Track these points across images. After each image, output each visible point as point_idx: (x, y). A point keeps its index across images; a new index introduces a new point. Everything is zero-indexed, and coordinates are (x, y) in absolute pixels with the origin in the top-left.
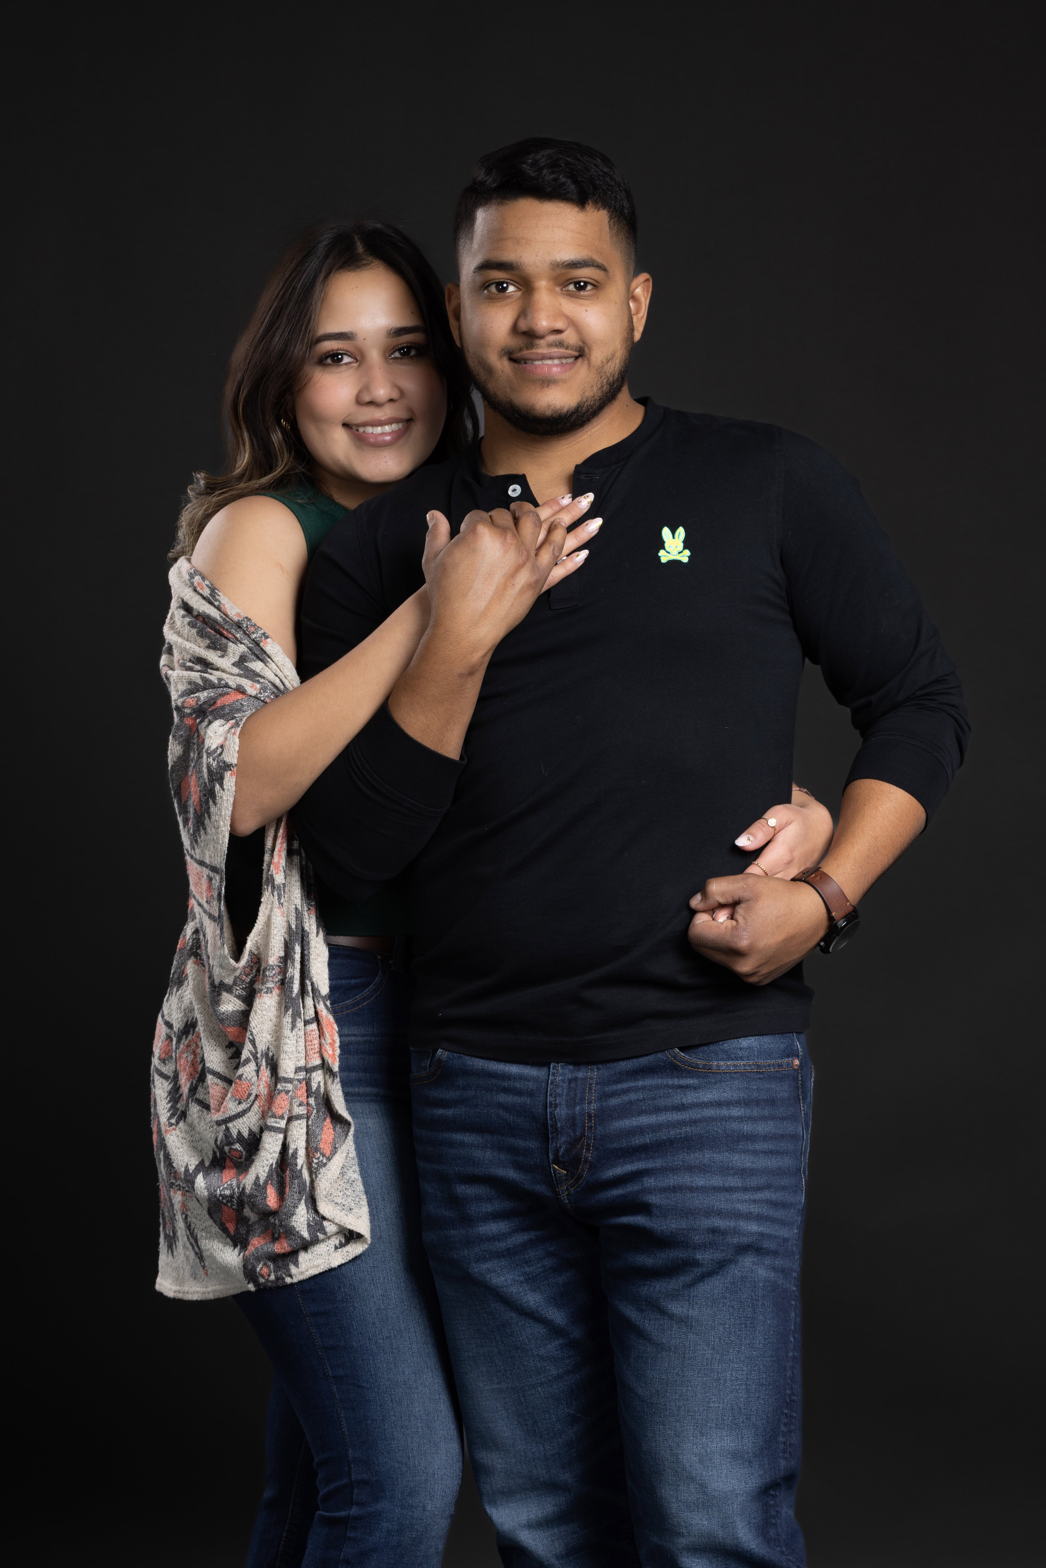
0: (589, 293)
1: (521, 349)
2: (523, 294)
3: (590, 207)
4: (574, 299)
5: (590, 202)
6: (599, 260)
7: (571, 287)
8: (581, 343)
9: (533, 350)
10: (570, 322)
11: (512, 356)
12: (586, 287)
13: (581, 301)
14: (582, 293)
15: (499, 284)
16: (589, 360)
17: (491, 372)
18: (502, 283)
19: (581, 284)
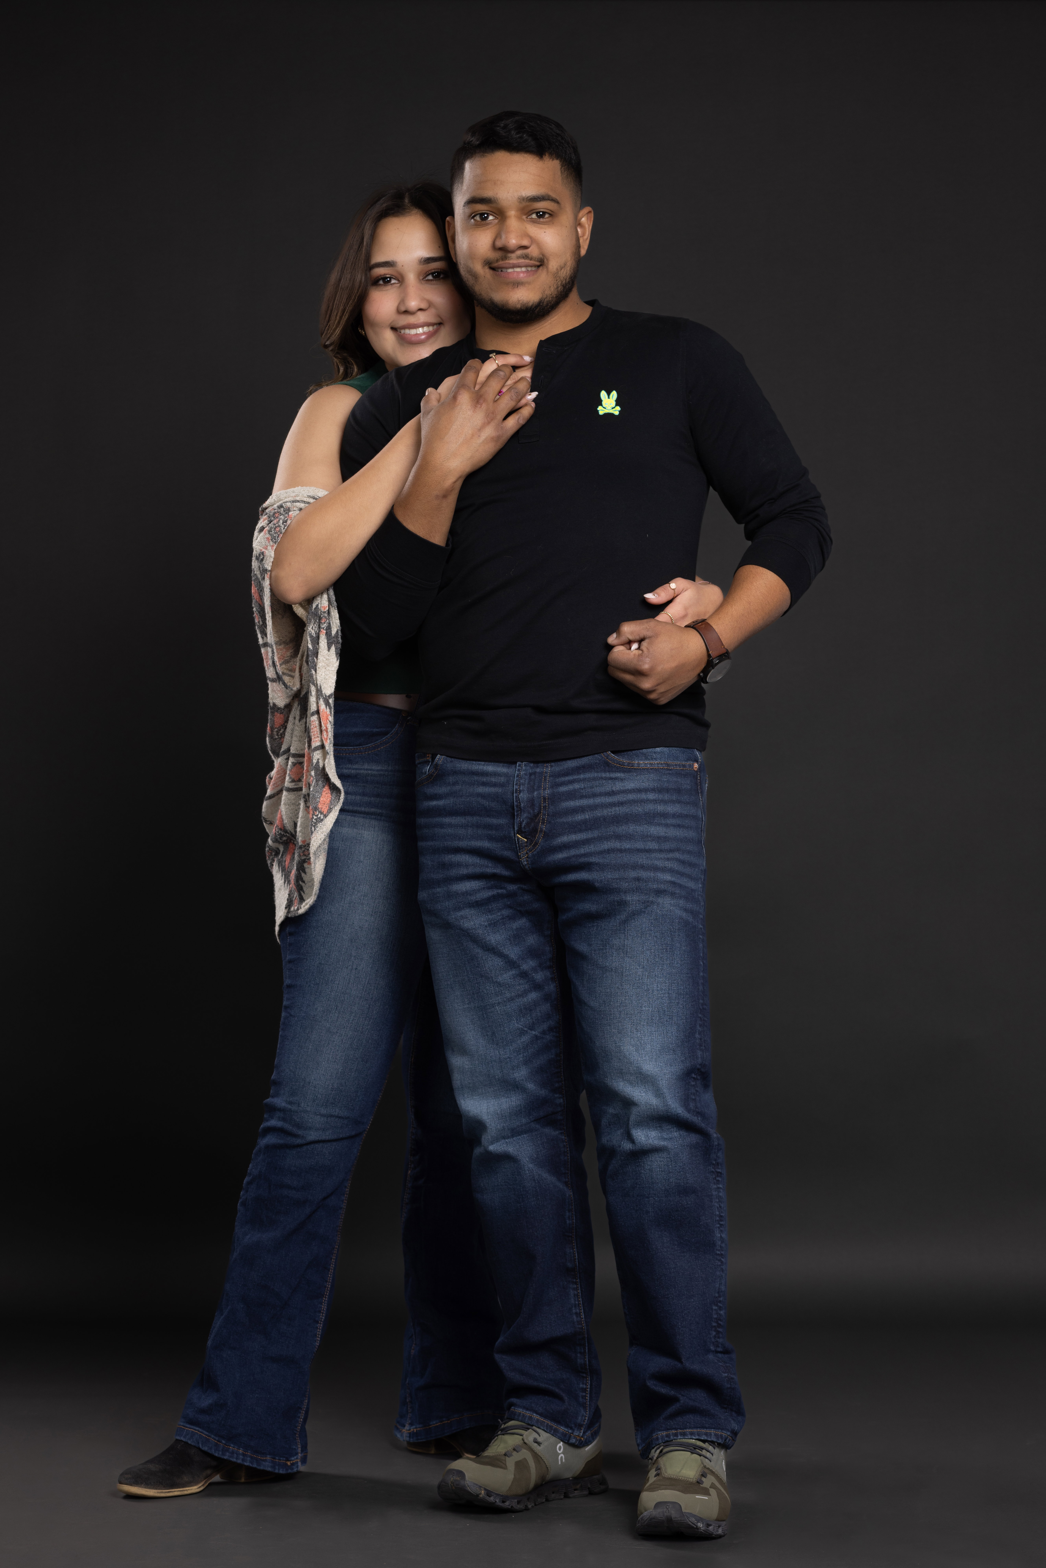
0: (547, 220)
1: (497, 261)
2: (499, 221)
3: (546, 158)
4: (536, 225)
5: (546, 153)
6: (553, 195)
7: (534, 216)
8: (541, 256)
9: (507, 261)
10: (533, 240)
11: (492, 266)
12: (545, 216)
13: (541, 225)
14: (541, 220)
15: (482, 215)
16: (547, 268)
17: (476, 278)
18: (484, 214)
19: (541, 213)
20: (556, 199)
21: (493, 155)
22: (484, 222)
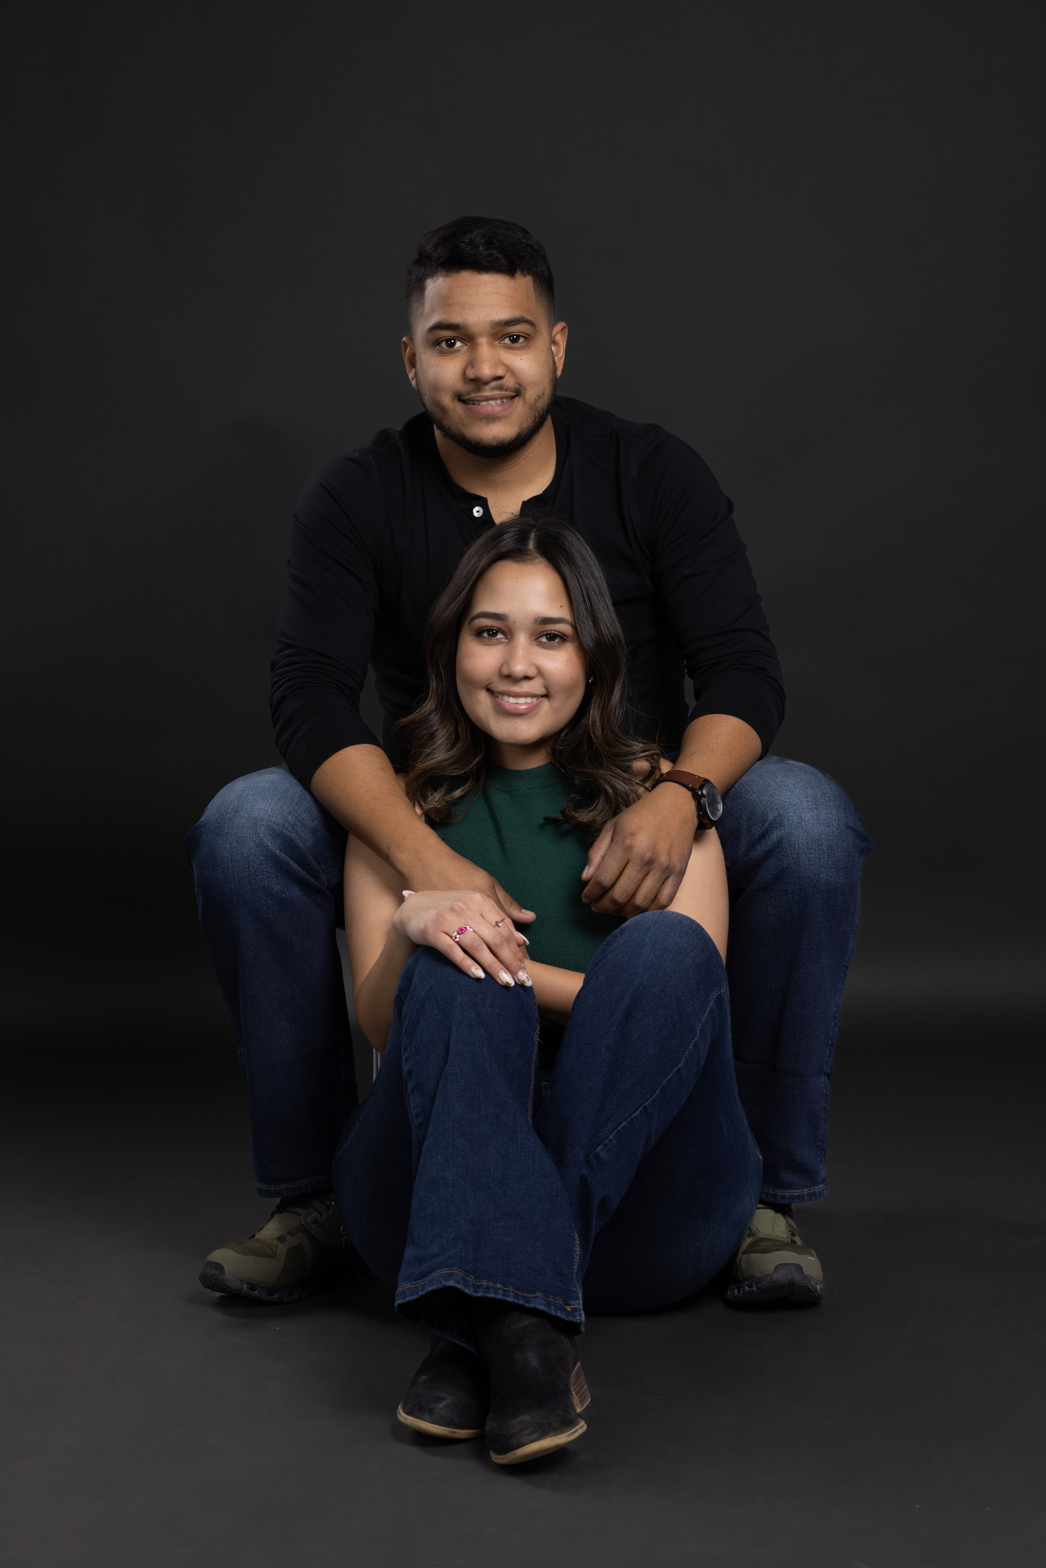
0: (522, 344)
1: (469, 393)
2: (469, 348)
3: (518, 275)
4: (510, 351)
5: (518, 270)
6: (528, 317)
7: (507, 341)
8: (517, 385)
9: (480, 394)
10: (509, 369)
11: (460, 398)
12: (519, 340)
13: (516, 352)
14: (516, 345)
15: (447, 341)
16: (524, 398)
17: (445, 412)
18: (450, 340)
19: (515, 337)
20: (531, 321)
21: (458, 275)
22: (452, 349)
